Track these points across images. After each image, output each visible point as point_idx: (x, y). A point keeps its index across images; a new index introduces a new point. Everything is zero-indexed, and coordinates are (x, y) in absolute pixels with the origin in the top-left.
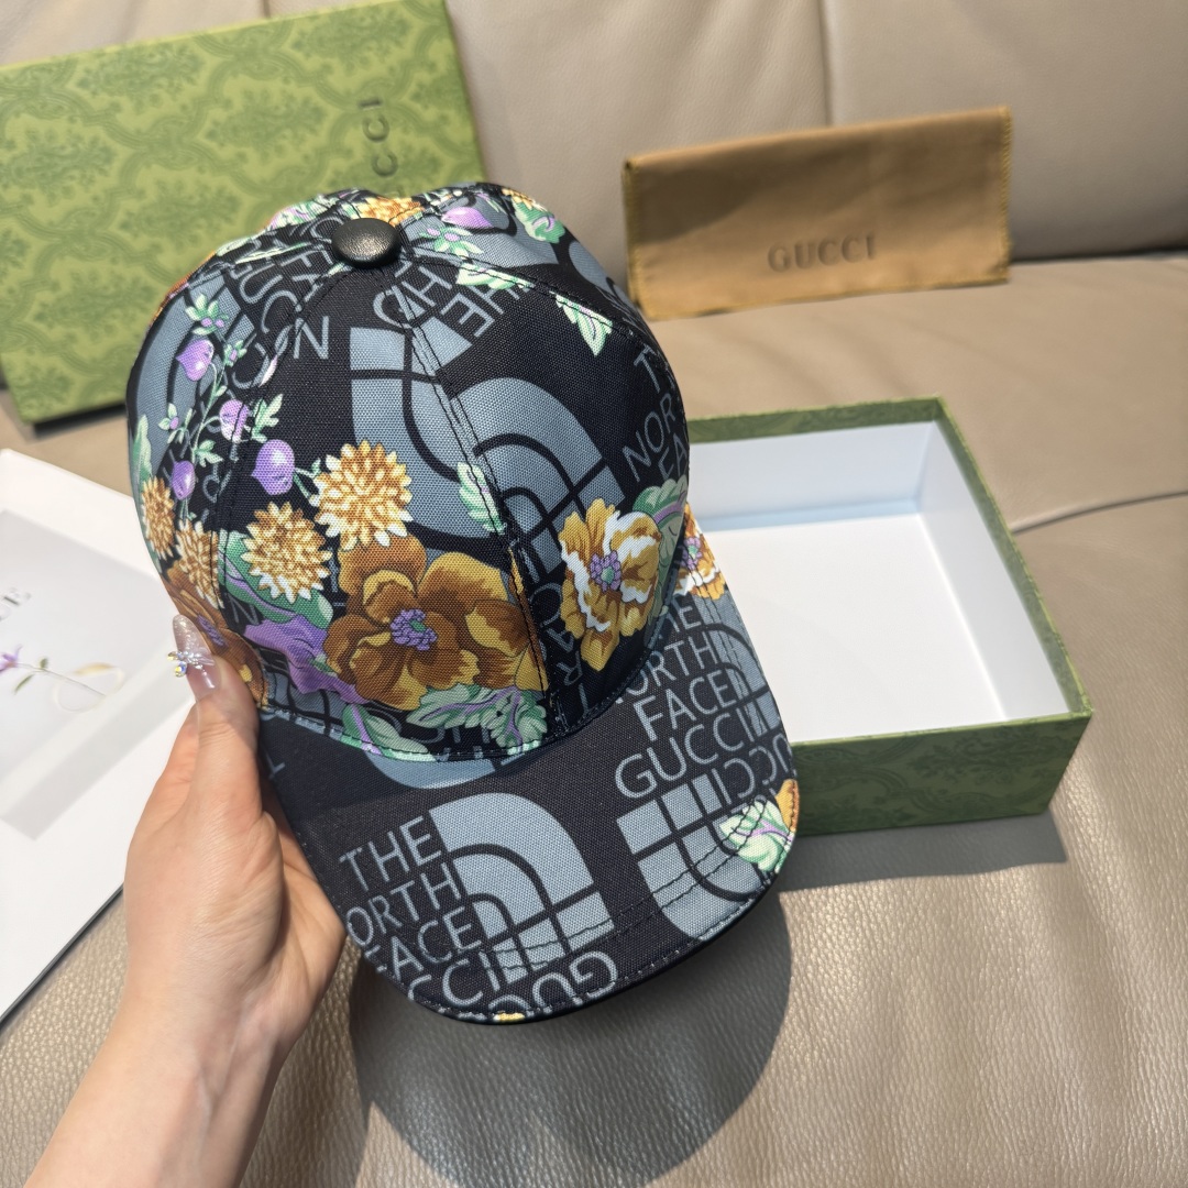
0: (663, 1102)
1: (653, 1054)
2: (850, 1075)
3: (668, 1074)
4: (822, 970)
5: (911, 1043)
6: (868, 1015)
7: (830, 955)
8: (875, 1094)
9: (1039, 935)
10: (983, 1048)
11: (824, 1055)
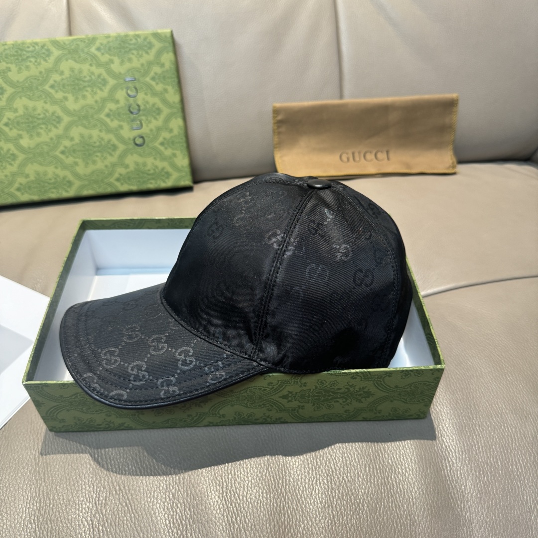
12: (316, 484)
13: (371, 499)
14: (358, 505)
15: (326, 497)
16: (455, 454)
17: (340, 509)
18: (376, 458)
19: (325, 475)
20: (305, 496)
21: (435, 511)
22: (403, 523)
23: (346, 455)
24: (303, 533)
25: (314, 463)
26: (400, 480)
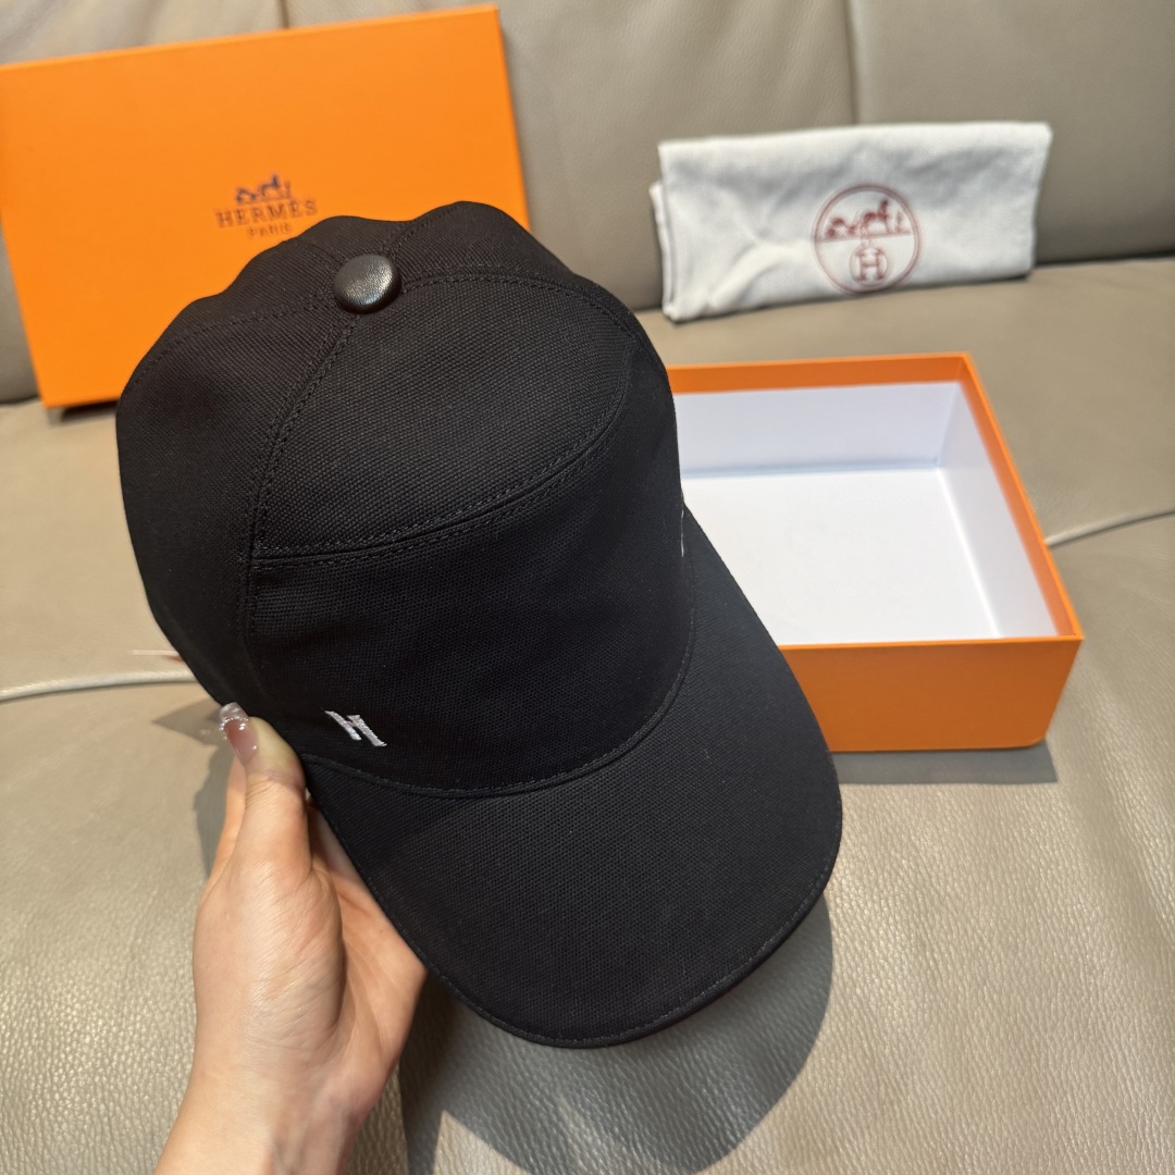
0: (724, 1143)
1: (710, 1091)
2: (919, 1113)
3: (729, 1114)
4: (886, 1003)
5: (983, 1079)
6: (936, 1050)
7: (892, 986)
8: (947, 1133)
9: (1111, 963)
10: (1058, 1085)
11: (890, 1091)
12: (896, 905)
13: (1005, 928)
14: (981, 940)
15: (917, 927)
16: (1162, 843)
17: (947, 949)
18: (1007, 852)
19: (910, 886)
20: (876, 925)
21: (1131, 945)
22: (1071, 970)
23: (946, 848)
24: (880, 995)
25: (885, 865)
26: (1056, 891)
